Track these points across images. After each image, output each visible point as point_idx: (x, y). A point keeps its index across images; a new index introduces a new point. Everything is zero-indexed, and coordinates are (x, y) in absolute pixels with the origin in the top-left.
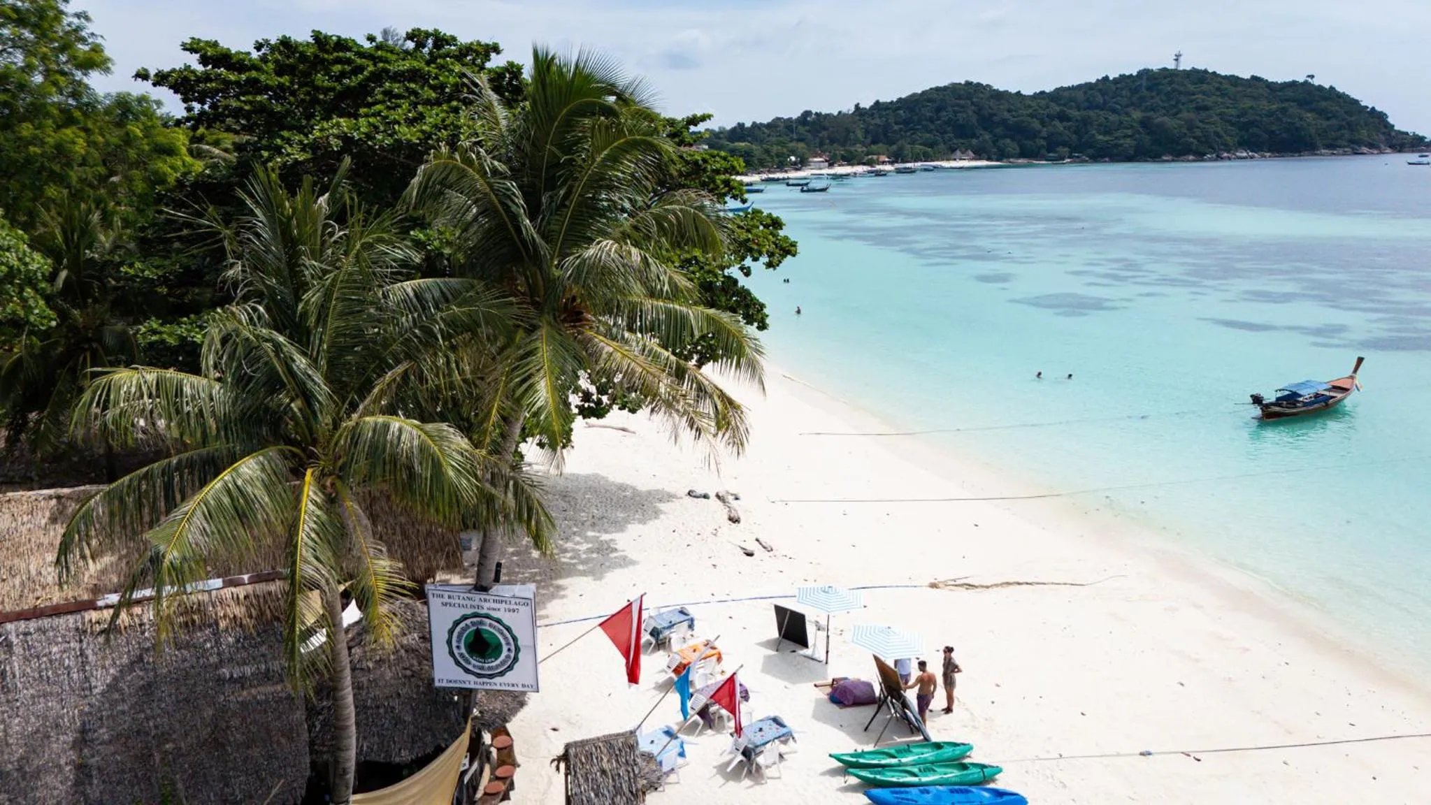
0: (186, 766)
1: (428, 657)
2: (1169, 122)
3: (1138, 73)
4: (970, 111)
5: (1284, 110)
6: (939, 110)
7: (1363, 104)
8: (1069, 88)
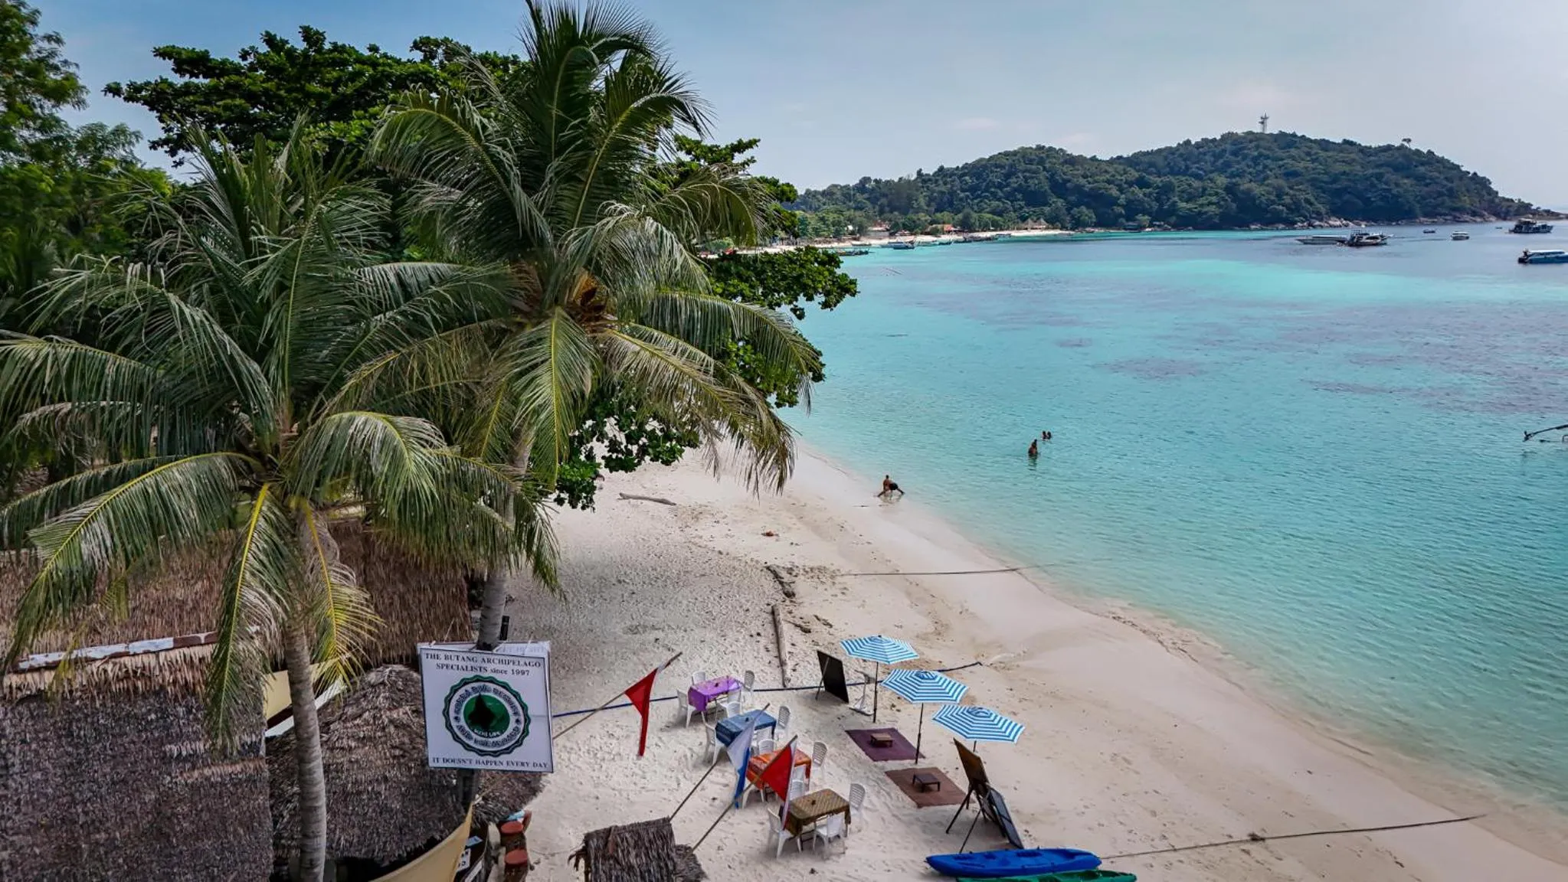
0: (121, 861)
1: (421, 736)
2: (1257, 189)
3: (1223, 136)
4: (1043, 175)
5: (1379, 177)
6: (1008, 176)
7: (1463, 169)
8: (1148, 153)
